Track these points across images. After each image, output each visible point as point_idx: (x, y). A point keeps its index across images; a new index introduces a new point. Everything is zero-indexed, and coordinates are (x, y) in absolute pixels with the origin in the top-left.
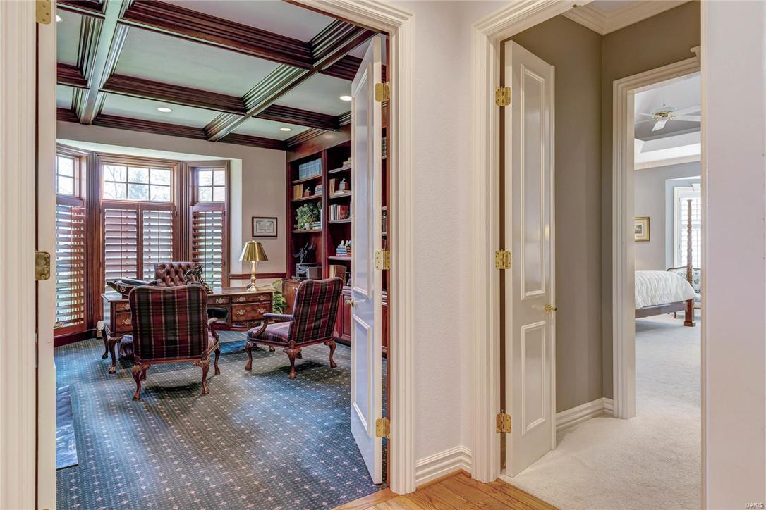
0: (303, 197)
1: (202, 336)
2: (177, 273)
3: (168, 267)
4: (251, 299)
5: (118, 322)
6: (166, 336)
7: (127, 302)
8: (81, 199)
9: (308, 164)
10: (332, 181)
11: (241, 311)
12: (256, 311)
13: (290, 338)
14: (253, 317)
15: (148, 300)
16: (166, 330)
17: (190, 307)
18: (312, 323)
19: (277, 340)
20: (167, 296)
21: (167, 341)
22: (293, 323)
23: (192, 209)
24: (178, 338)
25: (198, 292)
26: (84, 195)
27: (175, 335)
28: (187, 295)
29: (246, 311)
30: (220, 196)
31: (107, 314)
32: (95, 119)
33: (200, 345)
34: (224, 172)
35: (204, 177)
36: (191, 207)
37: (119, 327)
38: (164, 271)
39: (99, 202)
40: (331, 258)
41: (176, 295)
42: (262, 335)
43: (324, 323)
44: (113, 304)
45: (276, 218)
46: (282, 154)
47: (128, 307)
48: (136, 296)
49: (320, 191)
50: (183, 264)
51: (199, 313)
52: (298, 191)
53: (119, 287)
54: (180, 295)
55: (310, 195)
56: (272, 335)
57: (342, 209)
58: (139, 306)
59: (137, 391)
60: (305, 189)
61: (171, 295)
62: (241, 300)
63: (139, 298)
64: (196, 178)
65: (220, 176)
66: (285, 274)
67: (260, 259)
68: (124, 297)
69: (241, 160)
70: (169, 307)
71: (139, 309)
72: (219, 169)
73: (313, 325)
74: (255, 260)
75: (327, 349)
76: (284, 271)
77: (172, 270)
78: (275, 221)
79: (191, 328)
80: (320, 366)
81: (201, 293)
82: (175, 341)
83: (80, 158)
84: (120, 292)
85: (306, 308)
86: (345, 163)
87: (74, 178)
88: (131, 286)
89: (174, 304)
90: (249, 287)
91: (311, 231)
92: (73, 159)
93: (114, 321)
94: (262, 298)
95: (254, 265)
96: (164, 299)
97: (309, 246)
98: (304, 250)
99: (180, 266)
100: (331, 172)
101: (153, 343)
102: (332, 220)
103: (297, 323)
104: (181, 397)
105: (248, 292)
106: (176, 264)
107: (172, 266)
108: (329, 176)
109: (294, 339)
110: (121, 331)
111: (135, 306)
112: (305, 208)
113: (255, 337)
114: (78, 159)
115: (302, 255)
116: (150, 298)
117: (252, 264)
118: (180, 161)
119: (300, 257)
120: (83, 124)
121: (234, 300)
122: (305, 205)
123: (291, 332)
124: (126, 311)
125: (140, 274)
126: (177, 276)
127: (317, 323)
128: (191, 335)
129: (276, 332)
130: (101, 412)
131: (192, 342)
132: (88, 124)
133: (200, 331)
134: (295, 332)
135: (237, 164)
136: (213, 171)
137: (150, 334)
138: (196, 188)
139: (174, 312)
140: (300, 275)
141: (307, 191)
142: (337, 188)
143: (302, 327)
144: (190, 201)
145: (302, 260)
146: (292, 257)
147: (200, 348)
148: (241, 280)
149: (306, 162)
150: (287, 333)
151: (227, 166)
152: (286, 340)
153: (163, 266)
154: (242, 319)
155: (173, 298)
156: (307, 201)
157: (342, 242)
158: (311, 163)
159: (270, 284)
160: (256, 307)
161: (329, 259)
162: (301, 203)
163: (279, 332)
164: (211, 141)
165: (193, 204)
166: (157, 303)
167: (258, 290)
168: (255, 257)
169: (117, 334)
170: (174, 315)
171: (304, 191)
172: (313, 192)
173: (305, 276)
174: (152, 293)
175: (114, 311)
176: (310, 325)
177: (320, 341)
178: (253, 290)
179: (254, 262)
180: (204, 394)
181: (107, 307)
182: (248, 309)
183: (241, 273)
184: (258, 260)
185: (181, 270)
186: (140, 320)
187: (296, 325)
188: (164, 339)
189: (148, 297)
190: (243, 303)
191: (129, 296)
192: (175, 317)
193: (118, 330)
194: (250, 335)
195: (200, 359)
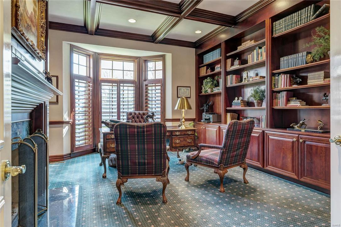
0: (206, 73)
1: (163, 160)
2: (138, 117)
3: (133, 114)
4: (183, 134)
5: (108, 146)
6: (139, 159)
7: (112, 134)
8: (90, 78)
9: (210, 53)
10: (229, 61)
11: (177, 140)
12: (186, 141)
13: (220, 162)
14: (184, 145)
15: (126, 132)
16: (138, 155)
17: (155, 139)
18: (235, 152)
19: (208, 163)
20: (140, 130)
21: (139, 163)
22: (223, 152)
23: (145, 83)
24: (146, 161)
25: (161, 127)
26: (92, 76)
27: (144, 159)
28: (153, 129)
29: (181, 141)
30: (159, 76)
31: (102, 140)
32: (96, 31)
33: (161, 166)
34: (162, 62)
35: (151, 65)
36: (144, 82)
37: (108, 149)
38: (131, 116)
39: (99, 80)
40: (228, 108)
41: (145, 129)
42: (197, 159)
43: (242, 151)
44: (105, 135)
45: (190, 87)
46: (194, 50)
47: (113, 136)
48: (118, 129)
49: (218, 69)
50: (141, 112)
51: (161, 144)
52: (203, 71)
53: (108, 124)
54: (148, 129)
55: (211, 72)
56: (205, 159)
57: (236, 77)
58: (120, 137)
59: (119, 197)
60: (207, 69)
61: (142, 130)
62: (178, 133)
63: (120, 131)
64: (146, 67)
65: (159, 64)
66: (195, 119)
67: (188, 109)
68: (111, 130)
69: (171, 54)
70: (140, 138)
71: (121, 139)
72: (159, 60)
73: (235, 153)
74: (185, 109)
75: (241, 170)
76: (194, 117)
77: (136, 116)
78: (189, 88)
79: (155, 154)
80: (236, 181)
81: (163, 128)
82: (145, 163)
83: (89, 56)
84: (108, 127)
85: (232, 141)
86: (238, 48)
87: (87, 67)
88: (115, 123)
89: (144, 136)
90: (179, 126)
91: (212, 93)
92: (86, 57)
93: (105, 145)
94: (189, 133)
95: (183, 112)
96: (138, 132)
97: (209, 102)
98: (206, 105)
99: (140, 114)
100: (228, 55)
101: (130, 164)
102: (229, 85)
103: (226, 151)
104: (149, 204)
105: (180, 128)
106: (137, 112)
107: (135, 114)
108: (227, 58)
109: (223, 164)
110: (110, 151)
111: (118, 137)
112: (209, 80)
113: (192, 159)
114: (88, 56)
115: (205, 108)
116: (128, 131)
117: (182, 111)
118: (138, 57)
119: (204, 109)
120: (90, 34)
121: (173, 134)
122: (208, 78)
123: (221, 158)
124: (112, 139)
125: (119, 117)
126: (138, 119)
127: (238, 152)
128: (155, 159)
129: (208, 157)
130: (96, 214)
131: (155, 164)
132: (93, 35)
133: (161, 156)
134: (224, 159)
135: (169, 56)
136: (155, 62)
137: (128, 157)
138: (146, 71)
139: (144, 142)
140: (206, 119)
141: (209, 70)
142: (232, 64)
143: (229, 155)
144: (144, 79)
145: (205, 111)
146: (199, 109)
147: (161, 169)
148: (171, 122)
149: (209, 53)
150: (217, 158)
151: (163, 58)
152: (217, 164)
153: (131, 114)
154: (178, 145)
155: (144, 132)
156: (209, 76)
157: (236, 98)
158: (212, 52)
159: (188, 125)
160: (186, 138)
161: (226, 109)
162: (206, 77)
163: (211, 157)
164: (155, 43)
165: (145, 80)
166: (132, 135)
167: (186, 128)
168: (185, 107)
169: (107, 153)
170: (144, 144)
171: (206, 70)
172: (213, 69)
173: (210, 120)
174: (129, 127)
175: (105, 139)
176: (233, 153)
177: (237, 165)
178: (183, 128)
179: (183, 110)
180: (164, 202)
181: (102, 136)
182: (182, 139)
183: (171, 118)
184: (186, 109)
185: (140, 116)
186: (121, 147)
187: (225, 153)
188: (137, 161)
189: (126, 130)
190: (178, 135)
191: (114, 129)
192: (144, 146)
193: (108, 150)
194: (188, 157)
195: (161, 177)
